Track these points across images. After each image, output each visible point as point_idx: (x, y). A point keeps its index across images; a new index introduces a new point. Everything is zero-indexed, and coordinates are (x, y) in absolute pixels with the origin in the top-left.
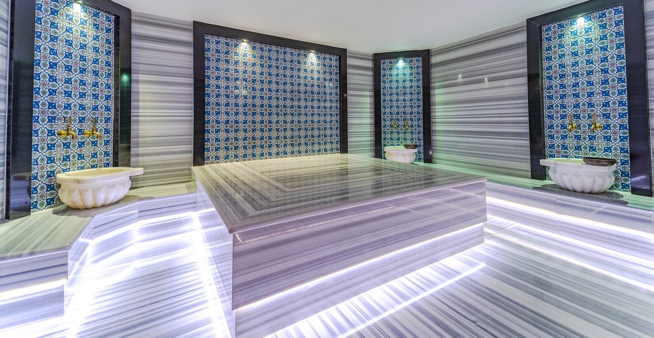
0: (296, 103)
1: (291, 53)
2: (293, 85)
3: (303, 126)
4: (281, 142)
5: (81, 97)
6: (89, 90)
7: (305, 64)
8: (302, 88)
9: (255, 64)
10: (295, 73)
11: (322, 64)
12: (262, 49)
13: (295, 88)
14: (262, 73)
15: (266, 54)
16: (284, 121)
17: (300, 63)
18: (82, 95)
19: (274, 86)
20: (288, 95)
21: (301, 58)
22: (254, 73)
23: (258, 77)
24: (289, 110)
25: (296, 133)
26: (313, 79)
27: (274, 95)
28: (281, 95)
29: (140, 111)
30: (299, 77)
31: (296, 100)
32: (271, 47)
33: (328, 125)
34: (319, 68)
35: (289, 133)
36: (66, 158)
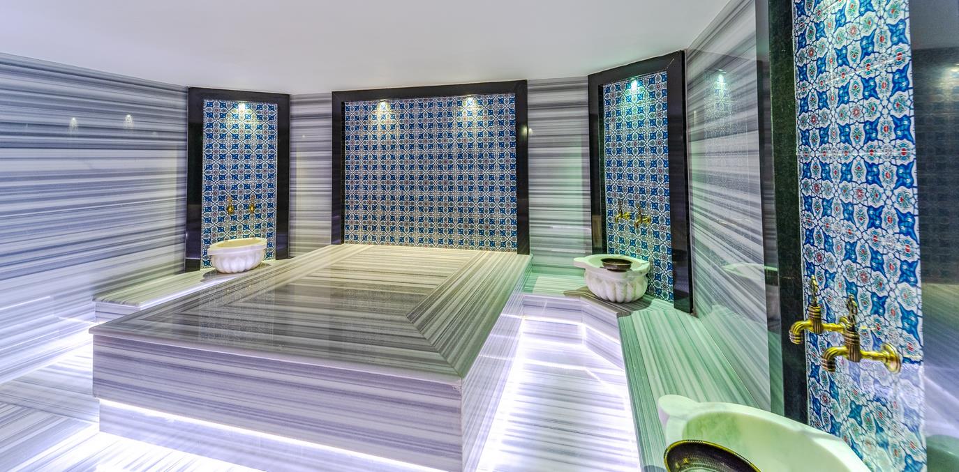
0: (445, 173)
1: (439, 103)
2: (441, 147)
3: (456, 204)
4: (426, 225)
5: (246, 178)
6: (253, 171)
7: (458, 115)
8: (455, 151)
9: (394, 126)
10: (445, 131)
11: (486, 112)
12: (402, 106)
13: (445, 151)
14: (402, 137)
15: (407, 111)
16: (430, 197)
17: (451, 115)
18: (247, 177)
19: (416, 152)
20: (435, 162)
21: (454, 109)
22: (393, 137)
23: (398, 142)
24: (436, 183)
25: (446, 215)
26: (471, 136)
27: (416, 162)
28: (426, 162)
29: (297, 186)
30: (450, 135)
31: (445, 168)
32: (412, 101)
33: (497, 205)
34: (481, 118)
35: (436, 214)
36: (234, 228)
